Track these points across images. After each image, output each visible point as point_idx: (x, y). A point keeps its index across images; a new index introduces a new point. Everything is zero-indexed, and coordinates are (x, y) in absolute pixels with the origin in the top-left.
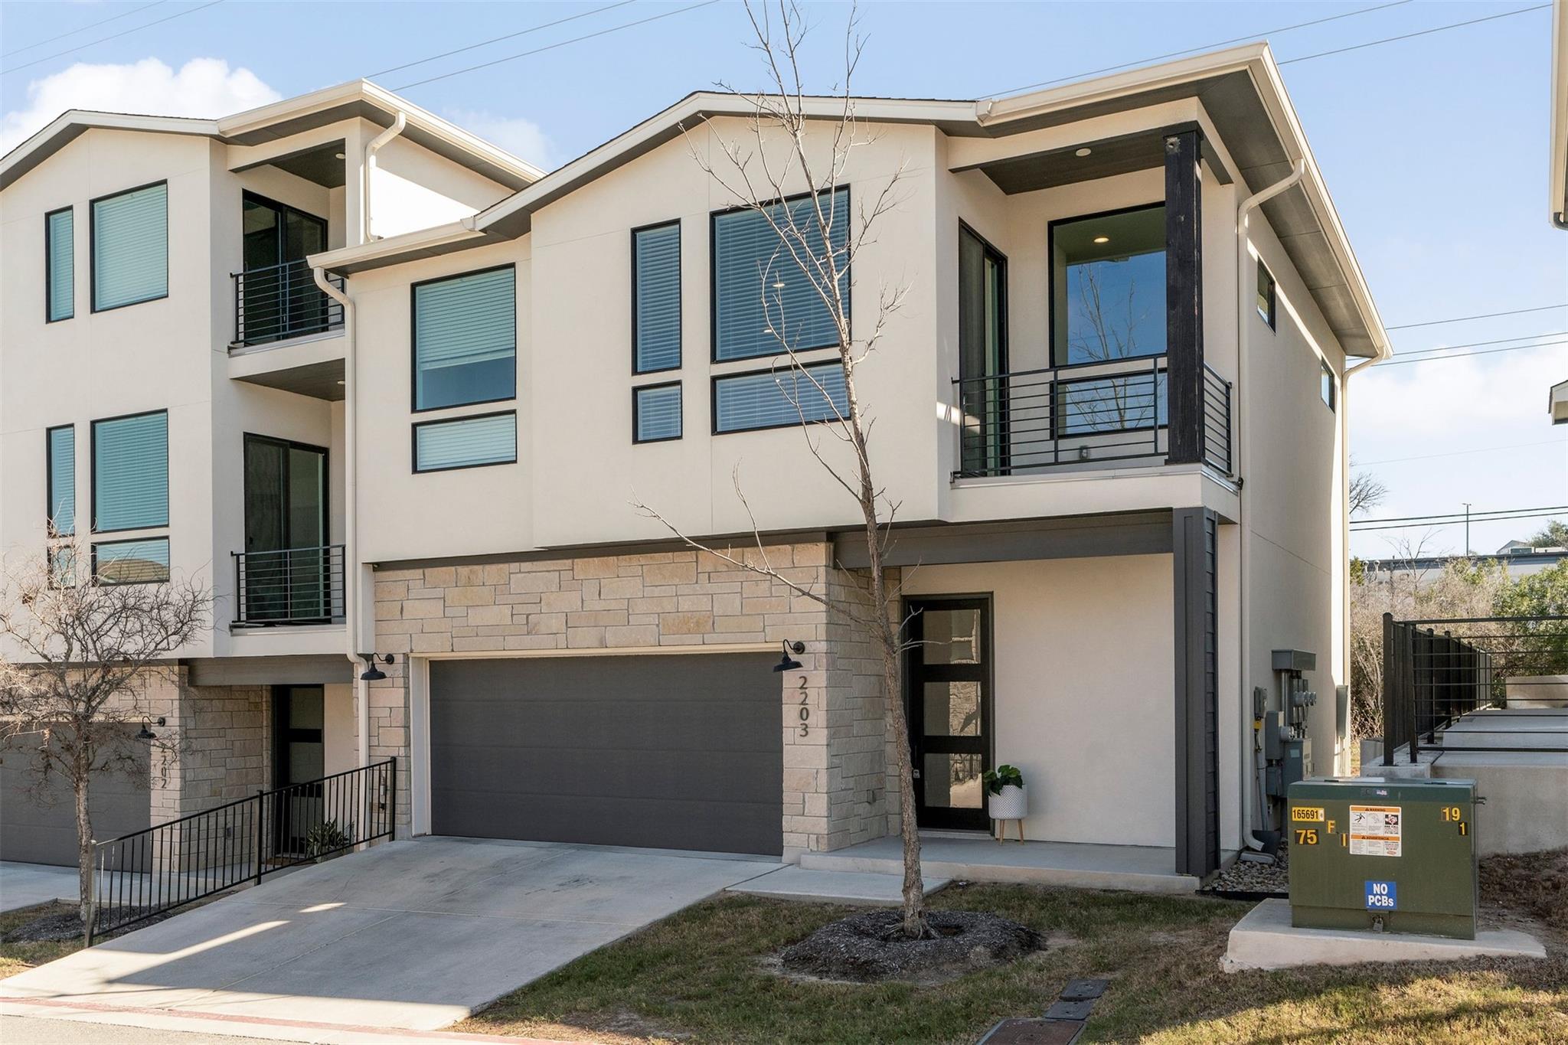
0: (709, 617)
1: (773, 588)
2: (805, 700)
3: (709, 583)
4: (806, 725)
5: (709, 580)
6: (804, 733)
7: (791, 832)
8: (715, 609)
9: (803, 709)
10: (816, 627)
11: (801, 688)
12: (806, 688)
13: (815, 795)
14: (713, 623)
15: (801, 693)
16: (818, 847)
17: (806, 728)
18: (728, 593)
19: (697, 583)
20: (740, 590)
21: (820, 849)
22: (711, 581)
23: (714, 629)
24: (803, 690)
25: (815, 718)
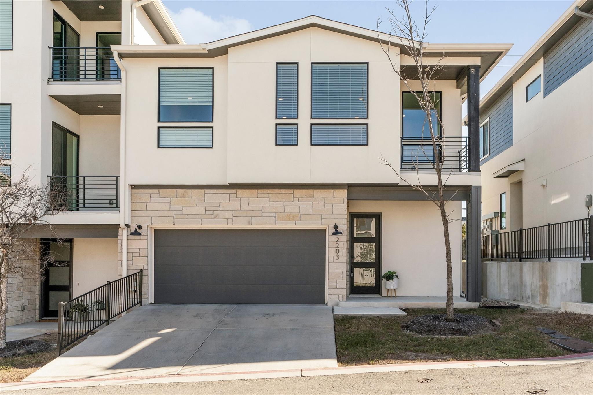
0: (298, 215)
1: (325, 205)
2: (338, 246)
3: (298, 202)
4: (338, 255)
5: (298, 201)
6: (337, 258)
7: (332, 294)
8: (301, 212)
9: (337, 249)
10: (343, 220)
11: (337, 242)
12: (338, 242)
13: (342, 280)
14: (300, 217)
15: (337, 244)
16: (342, 299)
17: (338, 256)
18: (307, 206)
19: (293, 201)
20: (311, 205)
21: (343, 300)
22: (299, 201)
23: (300, 219)
24: (337, 243)
25: (342, 252)
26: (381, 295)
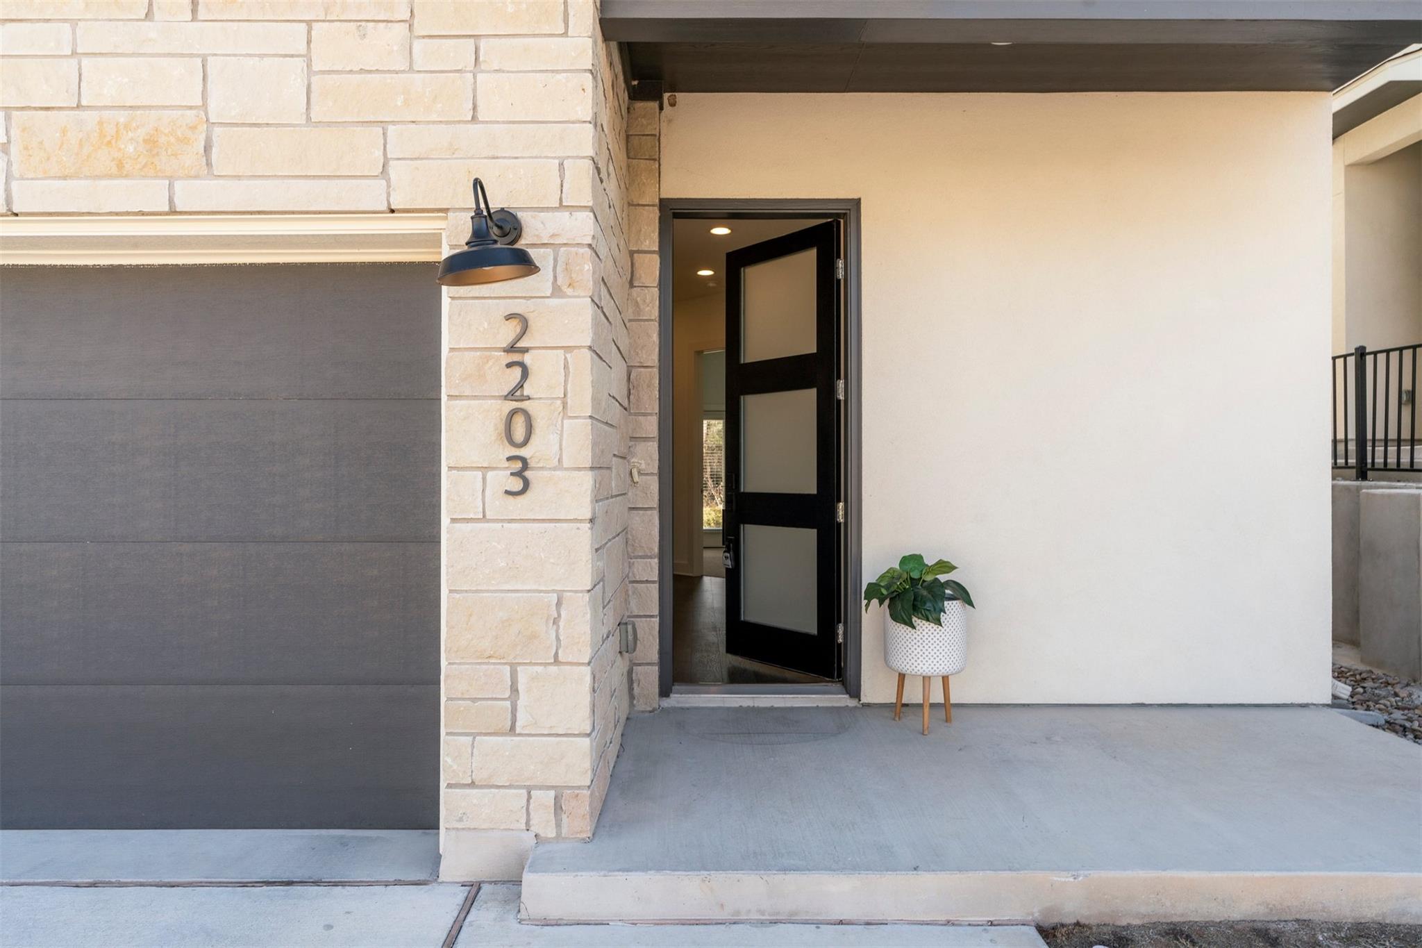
0: (193, 128)
1: (418, 46)
2: (520, 386)
3: (194, 19)
4: (524, 460)
5: (194, 11)
6: (517, 485)
7: (472, 785)
8: (213, 105)
9: (513, 413)
10: (561, 165)
11: (511, 349)
12: (525, 350)
13: (554, 669)
14: (207, 149)
15: (509, 365)
16: (558, 825)
17: (522, 469)
18: (262, 56)
19: (149, 15)
20: (302, 48)
21: (564, 831)
22: (202, 14)
23: (209, 164)
24: (516, 357)
25: (554, 438)
26: (855, 693)
